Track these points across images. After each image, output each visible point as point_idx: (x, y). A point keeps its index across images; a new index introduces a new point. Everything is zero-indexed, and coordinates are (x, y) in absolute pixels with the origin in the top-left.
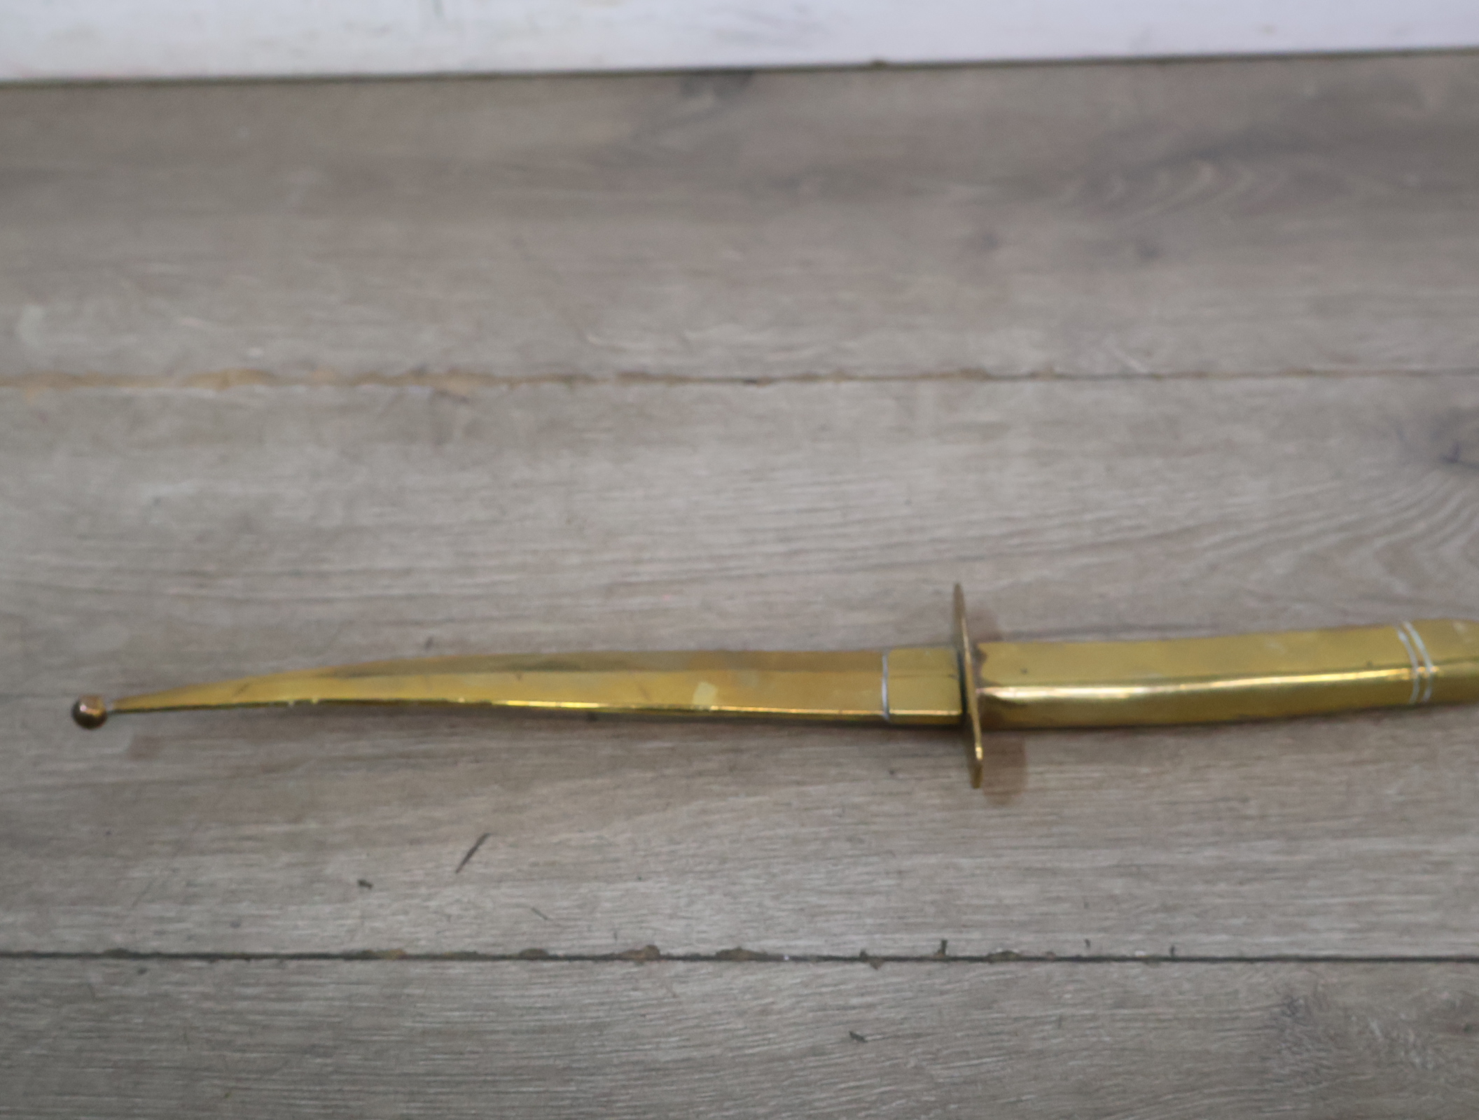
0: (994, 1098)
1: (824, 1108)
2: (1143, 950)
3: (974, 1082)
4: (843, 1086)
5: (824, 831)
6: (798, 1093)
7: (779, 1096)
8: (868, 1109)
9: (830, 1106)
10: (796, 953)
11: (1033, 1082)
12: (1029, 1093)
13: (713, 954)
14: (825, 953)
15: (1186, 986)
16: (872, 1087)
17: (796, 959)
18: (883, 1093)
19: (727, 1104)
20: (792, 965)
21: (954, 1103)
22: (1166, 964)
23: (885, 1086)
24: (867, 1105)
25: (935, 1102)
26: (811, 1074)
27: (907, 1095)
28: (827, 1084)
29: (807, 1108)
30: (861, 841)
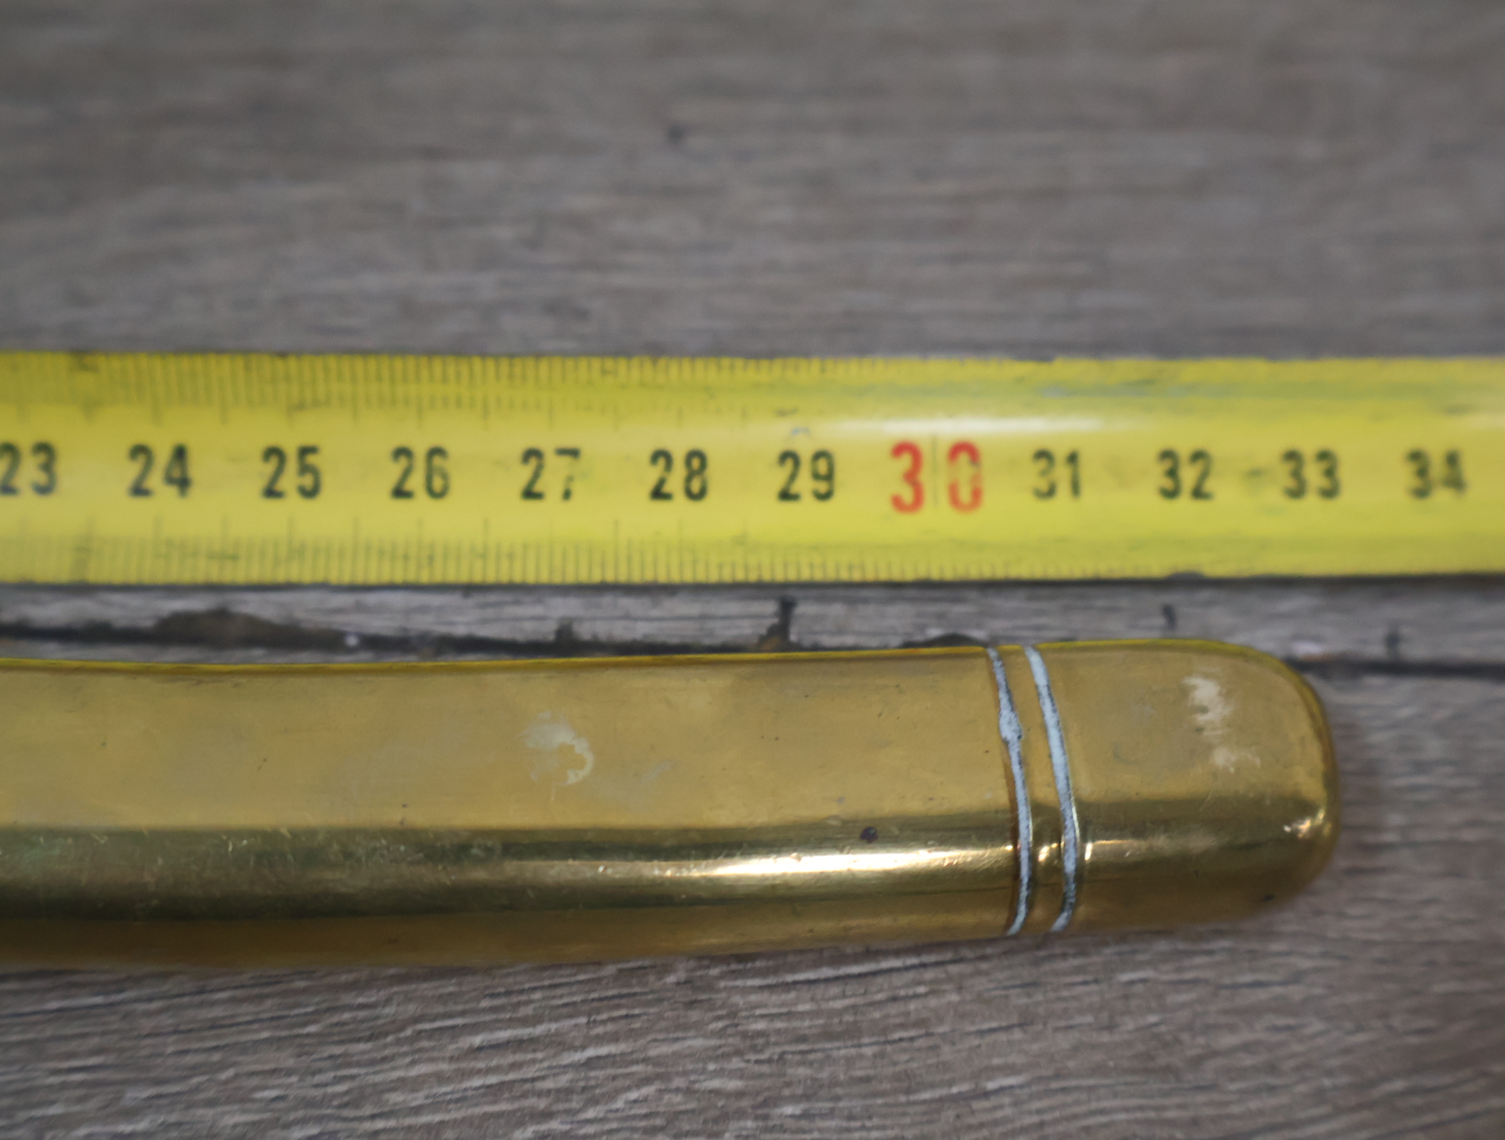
0: (908, 1082)
1: (417, 1110)
2: (1316, 639)
3: (851, 1033)
4: (477, 1040)
5: (487, 285)
6: (345, 1061)
7: (289, 1072)
8: (547, 1115)
9: (437, 1104)
10: (380, 625)
11: (1017, 1035)
12: (1011, 1070)
13: (147, 623)
14: (460, 630)
15: (1434, 748)
16: (559, 1043)
17: (376, 644)
18: (590, 1063)
19: (135, 1095)
20: (365, 659)
21: (794, 1099)
22: (1376, 681)
23: (600, 1040)
24: (542, 1104)
25: (740, 1094)
26: (388, 1001)
27: (661, 1072)
28: (431, 1034)
29: (368, 1110)
30: (582, 315)
